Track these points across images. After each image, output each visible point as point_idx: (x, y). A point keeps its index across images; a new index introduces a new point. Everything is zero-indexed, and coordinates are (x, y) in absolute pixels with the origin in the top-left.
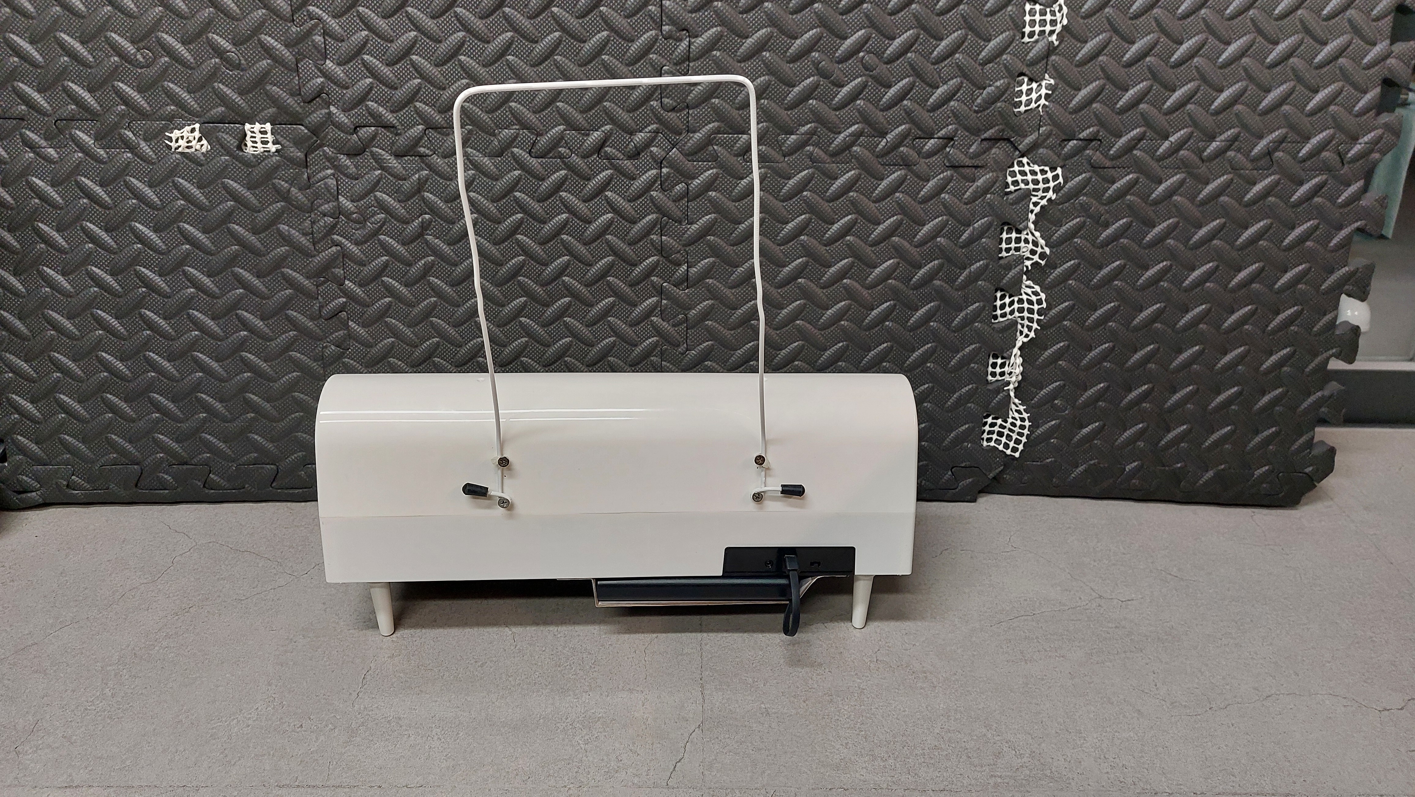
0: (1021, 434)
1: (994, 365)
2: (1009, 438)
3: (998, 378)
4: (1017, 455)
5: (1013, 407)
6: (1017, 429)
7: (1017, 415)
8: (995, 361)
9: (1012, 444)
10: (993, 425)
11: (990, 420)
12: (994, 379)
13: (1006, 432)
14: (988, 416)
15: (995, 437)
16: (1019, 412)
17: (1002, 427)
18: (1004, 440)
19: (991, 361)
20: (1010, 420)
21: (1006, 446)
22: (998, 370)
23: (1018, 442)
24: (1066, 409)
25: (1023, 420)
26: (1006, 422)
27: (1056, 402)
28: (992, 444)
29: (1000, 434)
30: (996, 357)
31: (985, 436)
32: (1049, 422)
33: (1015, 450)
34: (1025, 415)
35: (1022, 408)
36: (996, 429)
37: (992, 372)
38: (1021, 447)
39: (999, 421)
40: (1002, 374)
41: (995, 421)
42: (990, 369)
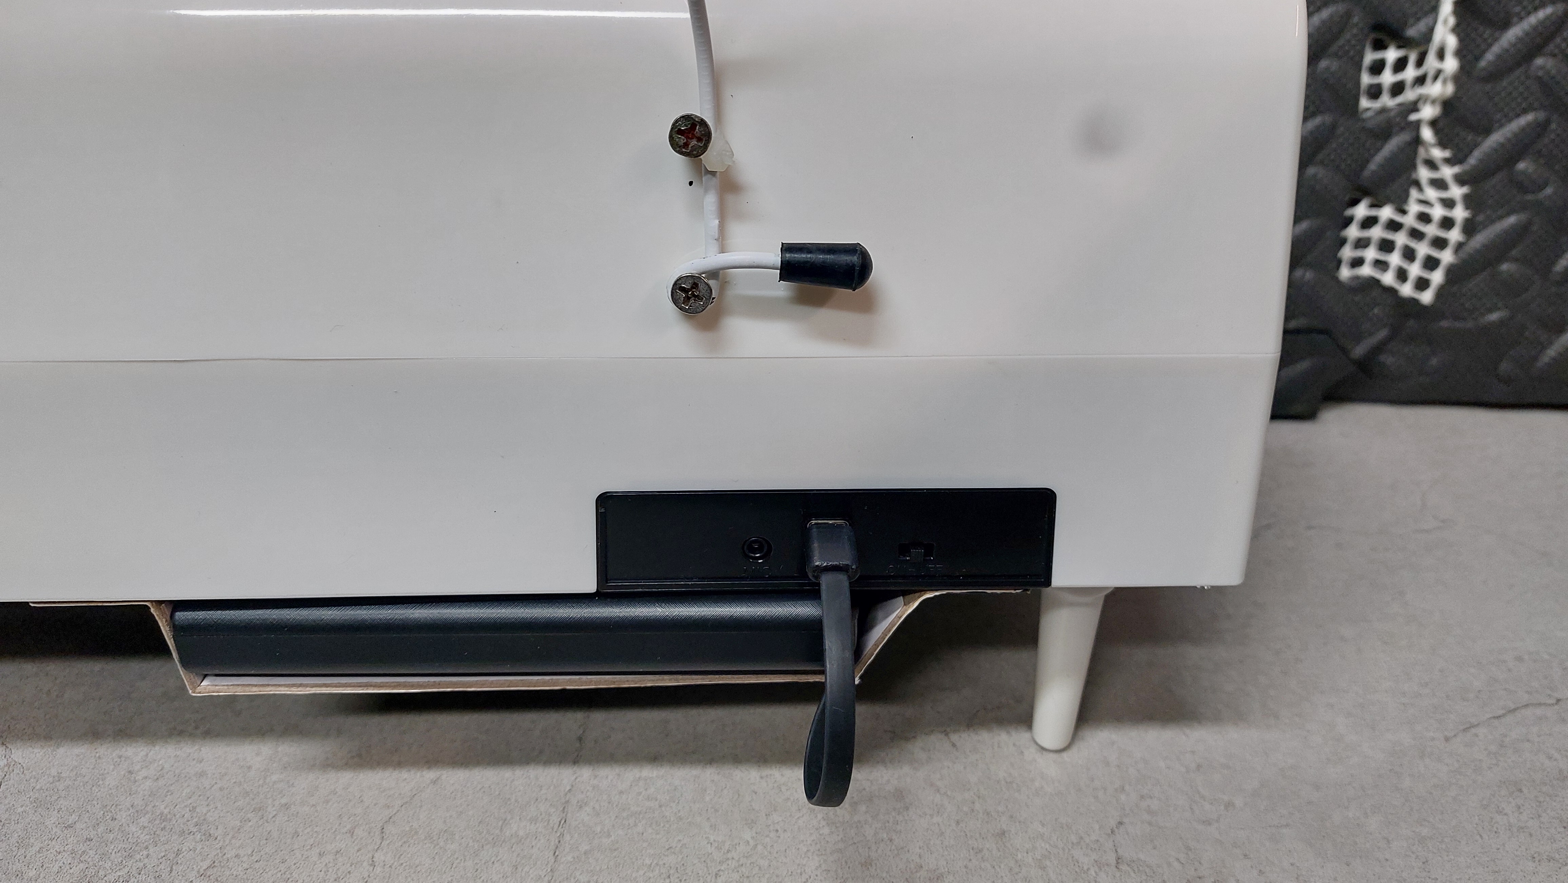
0: (1440, 243)
1: (1378, 68)
2: (1409, 255)
3: (1386, 101)
4: (1427, 297)
5: (1424, 174)
6: (1431, 230)
7: (1431, 194)
8: (1378, 55)
9: (1415, 270)
10: (1369, 222)
11: (1361, 211)
12: (1376, 105)
13: (1401, 239)
14: (1355, 202)
15: (1371, 254)
16: (1439, 184)
17: (1394, 226)
18: (1395, 259)
19: (1370, 57)
20: (1414, 208)
21: (1402, 275)
22: (1388, 78)
23: (1431, 263)
24: (1546, 185)
25: (1449, 204)
26: (1404, 212)
27: (1521, 166)
28: (1366, 270)
29: (1387, 246)
30: (1379, 46)
31: (1347, 253)
32: (1501, 218)
33: (1422, 284)
34: (1457, 192)
35: (1447, 172)
36: (1377, 233)
37: (1371, 86)
38: (1437, 277)
39: (1386, 213)
40: (1398, 89)
41: (1373, 212)
42: (1366, 79)
